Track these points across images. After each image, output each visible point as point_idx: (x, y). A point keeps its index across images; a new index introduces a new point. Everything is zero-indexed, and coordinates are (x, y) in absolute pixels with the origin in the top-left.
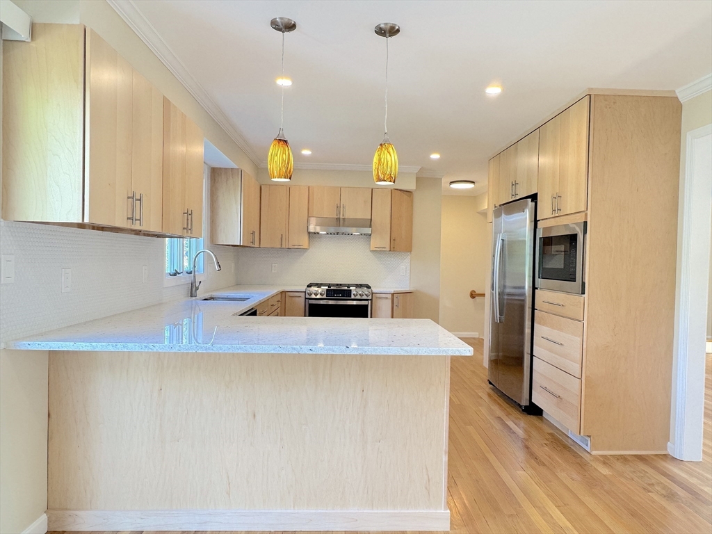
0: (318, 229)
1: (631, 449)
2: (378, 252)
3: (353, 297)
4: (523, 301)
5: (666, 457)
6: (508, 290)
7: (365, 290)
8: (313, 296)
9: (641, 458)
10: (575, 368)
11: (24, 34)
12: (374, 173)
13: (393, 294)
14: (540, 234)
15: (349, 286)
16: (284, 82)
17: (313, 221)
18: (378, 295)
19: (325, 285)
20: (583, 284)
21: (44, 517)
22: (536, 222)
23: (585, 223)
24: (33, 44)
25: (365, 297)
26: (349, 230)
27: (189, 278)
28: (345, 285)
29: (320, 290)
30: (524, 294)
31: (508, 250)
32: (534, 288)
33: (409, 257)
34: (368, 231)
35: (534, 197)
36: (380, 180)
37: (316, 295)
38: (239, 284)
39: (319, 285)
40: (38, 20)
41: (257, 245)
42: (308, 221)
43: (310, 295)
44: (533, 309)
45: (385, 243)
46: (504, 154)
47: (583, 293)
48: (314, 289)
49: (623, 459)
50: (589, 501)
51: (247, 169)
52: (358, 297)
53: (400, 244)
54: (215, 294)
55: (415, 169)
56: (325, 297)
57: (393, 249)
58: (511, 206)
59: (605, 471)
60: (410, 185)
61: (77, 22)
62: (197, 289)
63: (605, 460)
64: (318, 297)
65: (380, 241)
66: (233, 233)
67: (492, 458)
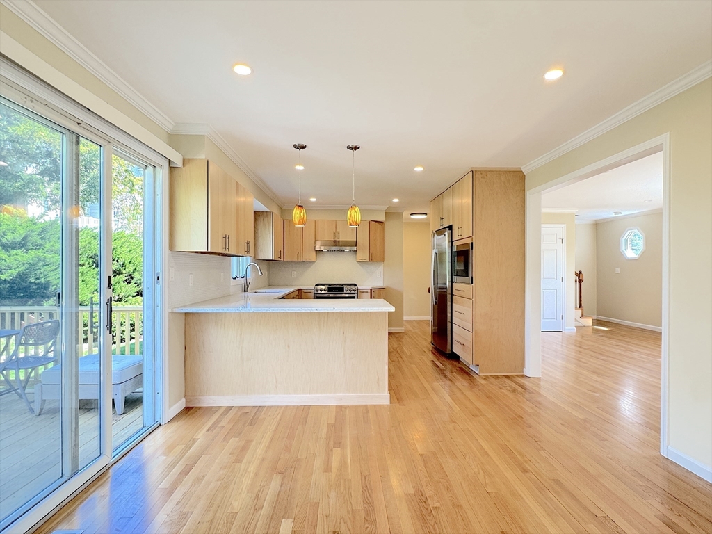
0: (322, 248)
1: (502, 373)
2: (361, 262)
3: (345, 292)
4: (446, 292)
5: (523, 376)
6: (439, 285)
7: (354, 288)
8: (319, 292)
9: (507, 377)
10: (469, 327)
11: (179, 164)
12: (348, 221)
13: (371, 290)
14: (455, 249)
15: (343, 285)
16: (300, 168)
17: (318, 243)
18: (362, 291)
19: (327, 284)
20: (472, 278)
21: (184, 400)
22: (452, 242)
23: (472, 243)
24: (184, 168)
25: (353, 292)
26: (343, 248)
27: (243, 281)
28: (340, 285)
29: (323, 288)
30: (446, 288)
31: (439, 258)
32: (452, 282)
33: (382, 266)
34: (355, 248)
35: (450, 227)
36: (351, 225)
37: (321, 291)
38: (270, 285)
39: (323, 285)
40: (186, 157)
41: (282, 259)
42: (315, 243)
43: (317, 291)
44: (452, 295)
45: (367, 257)
46: (438, 198)
47: (472, 283)
48: (320, 287)
49: (497, 377)
50: (468, 393)
51: (276, 211)
52: (349, 292)
53: (376, 257)
54: (259, 291)
55: (385, 208)
56: (327, 292)
57: (371, 260)
58: (440, 232)
59: (483, 382)
60: (382, 218)
61: (204, 157)
62: (248, 287)
63: (486, 378)
64: (323, 292)
65: (363, 254)
66: (268, 253)
67: (422, 378)
